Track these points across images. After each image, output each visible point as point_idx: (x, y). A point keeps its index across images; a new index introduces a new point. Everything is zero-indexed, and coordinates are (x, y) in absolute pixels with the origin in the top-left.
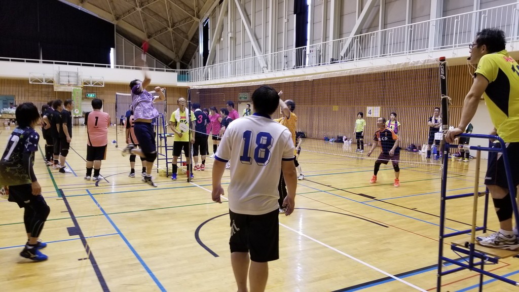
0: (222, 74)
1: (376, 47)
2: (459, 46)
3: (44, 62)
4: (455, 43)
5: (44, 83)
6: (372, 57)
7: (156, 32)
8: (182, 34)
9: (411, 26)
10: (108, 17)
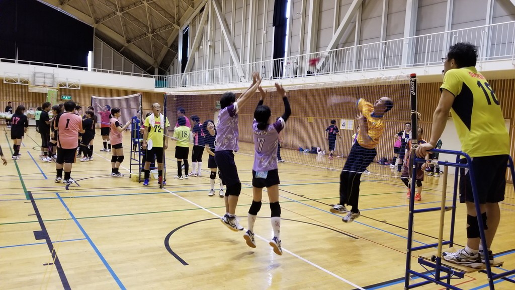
0: (200, 82)
1: (351, 62)
2: (430, 64)
3: (19, 62)
4: (427, 61)
5: (19, 83)
6: (346, 72)
7: (135, 38)
8: (161, 40)
9: (386, 43)
10: (87, 20)
